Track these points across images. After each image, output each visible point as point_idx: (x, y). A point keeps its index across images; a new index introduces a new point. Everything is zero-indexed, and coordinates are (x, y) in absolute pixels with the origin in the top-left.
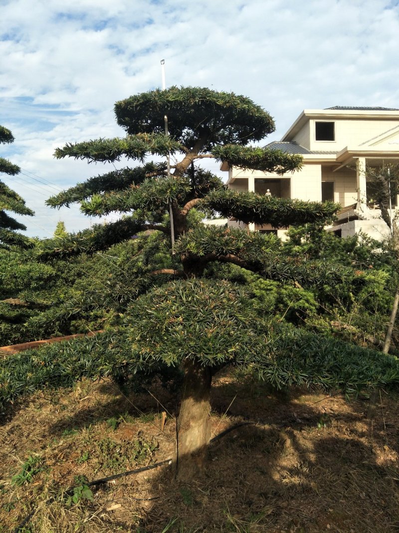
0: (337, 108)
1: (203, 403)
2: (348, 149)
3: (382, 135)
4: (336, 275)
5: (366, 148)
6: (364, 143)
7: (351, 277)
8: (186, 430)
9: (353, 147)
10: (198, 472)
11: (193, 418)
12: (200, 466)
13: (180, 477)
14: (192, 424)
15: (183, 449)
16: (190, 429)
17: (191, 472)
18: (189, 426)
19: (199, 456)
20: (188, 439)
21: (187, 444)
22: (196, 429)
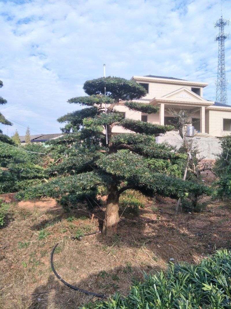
0: (150, 76)
1: (116, 205)
2: (156, 99)
3: (173, 92)
4: (169, 154)
5: (165, 99)
6: (164, 96)
7: (174, 156)
8: (110, 216)
9: (158, 98)
10: (114, 233)
11: (112, 211)
12: (115, 231)
13: (107, 235)
14: (112, 214)
15: (109, 224)
16: (111, 216)
17: (112, 233)
18: (110, 214)
19: (114, 227)
20: (110, 220)
21: (110, 222)
22: (114, 216)
